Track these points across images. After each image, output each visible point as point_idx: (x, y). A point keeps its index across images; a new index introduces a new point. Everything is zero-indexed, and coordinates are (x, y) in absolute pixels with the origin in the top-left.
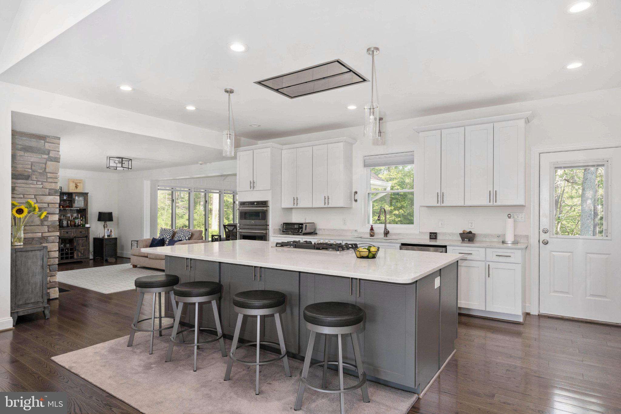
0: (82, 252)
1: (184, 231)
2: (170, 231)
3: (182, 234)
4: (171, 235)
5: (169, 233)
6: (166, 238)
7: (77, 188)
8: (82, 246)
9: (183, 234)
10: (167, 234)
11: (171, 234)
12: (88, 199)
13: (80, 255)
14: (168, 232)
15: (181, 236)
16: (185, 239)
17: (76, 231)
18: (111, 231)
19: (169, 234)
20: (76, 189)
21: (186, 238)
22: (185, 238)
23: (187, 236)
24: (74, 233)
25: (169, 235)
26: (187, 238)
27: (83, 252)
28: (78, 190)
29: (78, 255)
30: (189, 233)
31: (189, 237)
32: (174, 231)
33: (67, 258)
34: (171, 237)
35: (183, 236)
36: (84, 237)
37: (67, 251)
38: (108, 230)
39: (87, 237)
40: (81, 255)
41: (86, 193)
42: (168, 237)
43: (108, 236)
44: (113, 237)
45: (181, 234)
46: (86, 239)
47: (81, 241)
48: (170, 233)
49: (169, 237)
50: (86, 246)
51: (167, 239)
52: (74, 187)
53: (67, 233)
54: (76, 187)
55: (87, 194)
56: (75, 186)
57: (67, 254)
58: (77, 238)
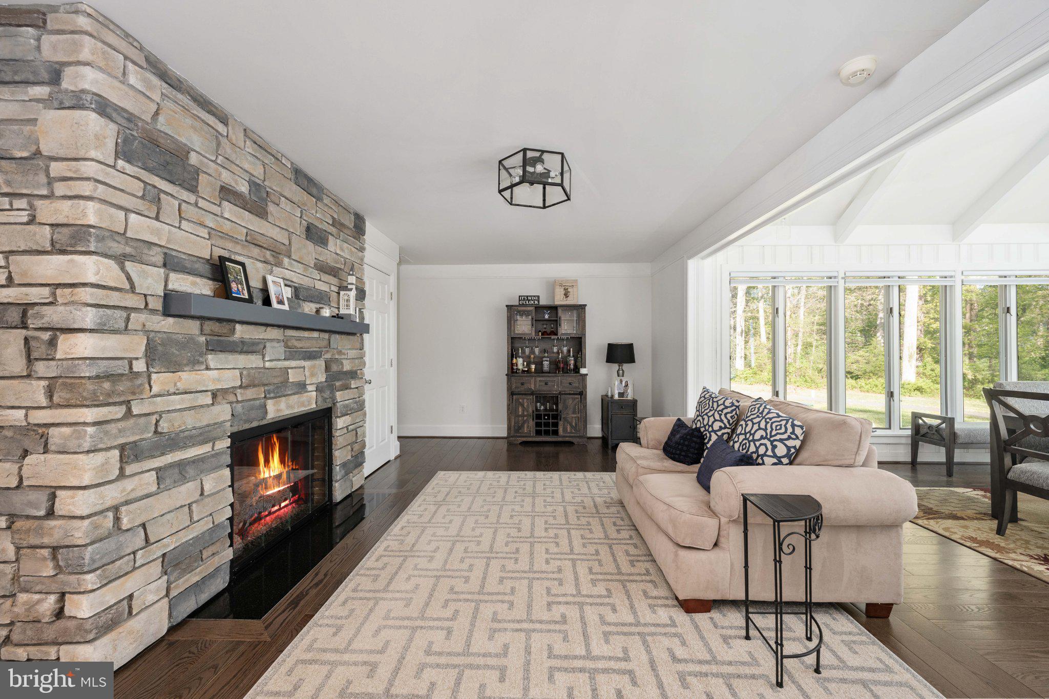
0: (574, 424)
1: (770, 416)
2: (724, 404)
3: (763, 425)
4: (725, 421)
5: (722, 411)
6: (710, 429)
7: (567, 297)
8: (574, 412)
9: (765, 430)
10: (713, 415)
11: (729, 416)
12: (585, 317)
13: (569, 430)
14: (718, 406)
15: (757, 436)
16: (770, 453)
17: (561, 381)
18: (627, 386)
19: (720, 415)
20: (565, 299)
21: (774, 447)
22: (770, 447)
23: (781, 440)
24: (557, 386)
25: (721, 421)
26: (781, 450)
27: (576, 424)
28: (570, 301)
29: (565, 430)
30: (793, 426)
31: (789, 448)
32: (738, 407)
33: (547, 433)
34: (726, 427)
35: (762, 438)
36: (576, 394)
37: (546, 419)
38: (621, 381)
39: (582, 394)
40: (571, 430)
41: (580, 305)
42: (716, 426)
43: (621, 395)
44: (630, 398)
45: (756, 427)
46: (581, 398)
47: (570, 401)
48: (725, 411)
49: (721, 428)
50: (581, 412)
51: (715, 432)
52: (563, 296)
53: (546, 384)
54: (566, 295)
55: (583, 307)
56: (563, 292)
57: (547, 425)
58: (565, 394)
